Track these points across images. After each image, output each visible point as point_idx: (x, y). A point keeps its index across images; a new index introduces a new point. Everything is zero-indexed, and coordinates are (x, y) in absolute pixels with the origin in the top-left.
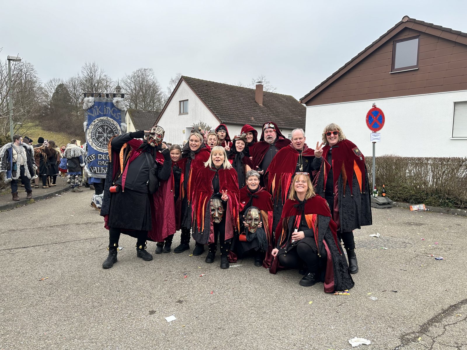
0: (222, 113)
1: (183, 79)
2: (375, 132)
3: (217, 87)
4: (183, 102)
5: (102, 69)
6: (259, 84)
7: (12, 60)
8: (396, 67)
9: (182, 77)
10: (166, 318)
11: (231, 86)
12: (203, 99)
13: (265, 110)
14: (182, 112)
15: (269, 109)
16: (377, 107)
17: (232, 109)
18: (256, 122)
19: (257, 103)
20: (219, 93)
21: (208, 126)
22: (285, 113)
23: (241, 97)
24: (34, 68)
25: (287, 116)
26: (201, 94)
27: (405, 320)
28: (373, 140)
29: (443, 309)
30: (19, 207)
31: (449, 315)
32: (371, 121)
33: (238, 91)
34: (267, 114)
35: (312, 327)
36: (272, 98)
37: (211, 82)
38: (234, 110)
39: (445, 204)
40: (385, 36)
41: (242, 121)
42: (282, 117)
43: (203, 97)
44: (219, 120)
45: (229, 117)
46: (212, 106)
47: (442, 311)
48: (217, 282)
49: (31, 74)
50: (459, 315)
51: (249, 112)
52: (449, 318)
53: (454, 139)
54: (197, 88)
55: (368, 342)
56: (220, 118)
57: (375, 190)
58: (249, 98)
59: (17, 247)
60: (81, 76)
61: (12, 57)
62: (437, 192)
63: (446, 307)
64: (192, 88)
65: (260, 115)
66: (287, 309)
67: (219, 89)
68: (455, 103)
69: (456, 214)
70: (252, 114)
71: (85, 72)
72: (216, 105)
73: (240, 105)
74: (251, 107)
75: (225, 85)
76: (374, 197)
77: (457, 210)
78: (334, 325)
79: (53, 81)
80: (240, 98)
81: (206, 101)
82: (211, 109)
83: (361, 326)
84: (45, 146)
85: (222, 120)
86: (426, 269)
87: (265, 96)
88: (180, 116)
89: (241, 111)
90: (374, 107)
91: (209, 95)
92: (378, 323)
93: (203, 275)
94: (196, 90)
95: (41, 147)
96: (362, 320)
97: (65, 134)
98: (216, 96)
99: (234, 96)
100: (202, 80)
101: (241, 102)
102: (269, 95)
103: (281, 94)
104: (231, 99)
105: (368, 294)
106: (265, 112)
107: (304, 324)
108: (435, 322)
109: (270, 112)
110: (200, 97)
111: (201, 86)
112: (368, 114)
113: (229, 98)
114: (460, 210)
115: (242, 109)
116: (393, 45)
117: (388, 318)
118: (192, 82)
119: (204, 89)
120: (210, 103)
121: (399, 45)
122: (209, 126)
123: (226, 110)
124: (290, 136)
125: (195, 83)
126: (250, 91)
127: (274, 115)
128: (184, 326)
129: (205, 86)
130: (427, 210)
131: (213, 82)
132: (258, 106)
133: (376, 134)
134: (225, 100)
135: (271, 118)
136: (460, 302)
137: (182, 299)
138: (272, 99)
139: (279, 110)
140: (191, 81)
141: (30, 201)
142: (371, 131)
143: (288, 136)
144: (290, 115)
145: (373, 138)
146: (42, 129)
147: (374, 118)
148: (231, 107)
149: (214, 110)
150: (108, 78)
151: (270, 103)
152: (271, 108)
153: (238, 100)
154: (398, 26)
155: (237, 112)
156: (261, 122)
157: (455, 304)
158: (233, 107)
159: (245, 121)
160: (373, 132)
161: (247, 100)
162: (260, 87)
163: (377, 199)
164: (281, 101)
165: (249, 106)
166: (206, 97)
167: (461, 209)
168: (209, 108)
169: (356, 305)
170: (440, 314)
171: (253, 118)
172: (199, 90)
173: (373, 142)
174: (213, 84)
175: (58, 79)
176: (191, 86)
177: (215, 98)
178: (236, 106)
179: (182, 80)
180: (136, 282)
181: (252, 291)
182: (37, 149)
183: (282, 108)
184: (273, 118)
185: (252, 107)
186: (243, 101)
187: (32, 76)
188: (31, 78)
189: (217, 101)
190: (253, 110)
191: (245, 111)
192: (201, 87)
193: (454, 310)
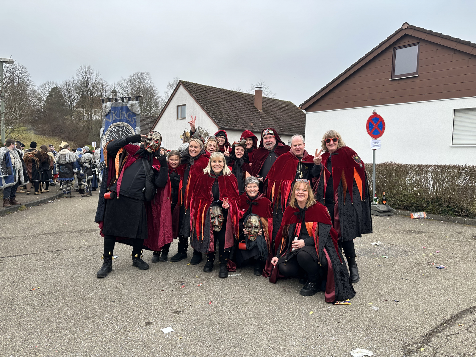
0: (221, 119)
1: (180, 83)
2: (375, 139)
3: (216, 92)
4: (181, 107)
5: (98, 73)
6: (258, 89)
7: (4, 62)
8: (395, 75)
9: (180, 81)
10: (163, 330)
11: (230, 91)
12: (201, 104)
13: (264, 116)
14: (180, 116)
15: (268, 115)
16: (377, 113)
17: (231, 115)
18: (256, 128)
19: (256, 109)
20: (218, 98)
21: (206, 132)
22: (285, 119)
23: (240, 102)
24: (27, 70)
25: (287, 122)
26: (199, 99)
27: (408, 330)
28: (374, 147)
29: (445, 319)
30: (10, 214)
31: (451, 324)
32: (371, 128)
33: (236, 96)
34: (266, 120)
35: (313, 338)
36: (272, 103)
37: (210, 87)
38: (233, 115)
39: (445, 212)
40: (384, 43)
41: (241, 126)
42: (281, 123)
43: (201, 102)
44: (218, 125)
45: (228, 123)
46: (210, 111)
47: (444, 321)
48: (215, 292)
49: (24, 77)
50: (461, 325)
51: (248, 117)
52: (451, 328)
53: (454, 146)
54: (196, 93)
55: (370, 354)
56: (218, 123)
57: (376, 197)
58: (248, 104)
59: (7, 256)
60: (76, 79)
61: (4, 59)
62: (437, 200)
63: (448, 317)
64: (190, 93)
65: (259, 120)
66: (287, 319)
67: (218, 94)
68: (455, 110)
69: (457, 222)
70: (251, 120)
71: (80, 75)
72: (214, 111)
73: (239, 111)
74: (250, 112)
75: (224, 90)
76: (374, 205)
77: (457, 218)
78: (335, 335)
79: (46, 84)
80: (239, 104)
81: (205, 106)
82: (210, 114)
83: (363, 337)
84: (37, 151)
85: (220, 126)
86: (428, 278)
87: (264, 101)
88: (178, 121)
89: (240, 116)
90: (374, 114)
91: (207, 100)
92: (380, 334)
93: (201, 285)
94: (194, 95)
95: (33, 151)
96: (364, 330)
97: (58, 139)
98: (214, 101)
99: (233, 101)
100: (201, 85)
101: (240, 108)
102: (269, 100)
103: (281, 100)
104: (230, 104)
105: (370, 304)
106: (264, 118)
107: (305, 335)
108: (437, 332)
109: (269, 118)
110: (198, 101)
111: (199, 90)
112: (368, 120)
113: (228, 104)
114: (460, 218)
115: (241, 114)
116: (393, 51)
117: (390, 328)
118: (190, 87)
119: (202, 94)
120: (209, 108)
121: (399, 52)
122: (208, 132)
123: (224, 115)
124: (289, 142)
125: (193, 87)
126: (250, 96)
127: (274, 120)
128: (182, 337)
129: (203, 91)
130: (428, 218)
131: (212, 87)
132: (257, 111)
133: (376, 141)
134: (223, 105)
135: (271, 124)
136: (462, 312)
137: (179, 310)
138: (272, 105)
139: (278, 116)
140: (189, 85)
141: (21, 208)
142: (371, 138)
143: (288, 142)
144: (289, 121)
145: (373, 145)
146: (34, 133)
147: (374, 125)
148: (229, 113)
149: (213, 115)
150: (103, 82)
151: (270, 109)
152: (271, 113)
153: (237, 105)
154: (397, 33)
155: (236, 118)
156: (260, 128)
157: (457, 314)
158: (232, 112)
159: (244, 126)
160: (373, 139)
161: (246, 105)
162: (259, 92)
163: (377, 207)
164: (280, 106)
165: (248, 112)
166: (204, 102)
167: (462, 216)
168: (208, 113)
169: (358, 315)
170: (442, 324)
171: (252, 124)
172: (198, 95)
173: (373, 149)
174: (212, 89)
175: (52, 82)
176: (189, 91)
177: (213, 103)
178: (235, 112)
179: (180, 85)
180: (132, 292)
181: (252, 301)
182: (29, 154)
183: (282, 114)
184: (272, 124)
185: (252, 112)
186: (242, 106)
187: (25, 79)
188: (24, 81)
189: (215, 106)
190: (252, 116)
191: (244, 117)
192: (199, 92)
193: (456, 320)
